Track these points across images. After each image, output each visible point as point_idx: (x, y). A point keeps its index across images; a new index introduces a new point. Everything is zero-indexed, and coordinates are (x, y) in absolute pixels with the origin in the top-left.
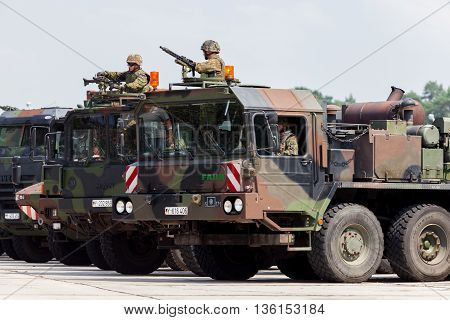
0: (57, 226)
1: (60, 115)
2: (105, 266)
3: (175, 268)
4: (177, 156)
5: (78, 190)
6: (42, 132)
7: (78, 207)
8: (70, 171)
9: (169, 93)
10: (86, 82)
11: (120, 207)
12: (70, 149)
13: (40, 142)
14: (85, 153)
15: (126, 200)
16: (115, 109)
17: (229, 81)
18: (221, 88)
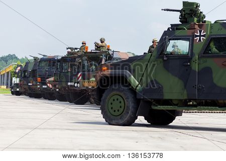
0: (57, 90)
1: (60, 58)
2: (71, 102)
3: (91, 103)
4: (93, 71)
5: (64, 80)
6: (54, 62)
7: (64, 84)
8: (62, 74)
9: (91, 52)
10: (67, 49)
11: (76, 85)
12: (62, 68)
13: (53, 65)
14: (66, 69)
15: (78, 83)
16: (75, 57)
17: (108, 49)
18: (106, 52)
